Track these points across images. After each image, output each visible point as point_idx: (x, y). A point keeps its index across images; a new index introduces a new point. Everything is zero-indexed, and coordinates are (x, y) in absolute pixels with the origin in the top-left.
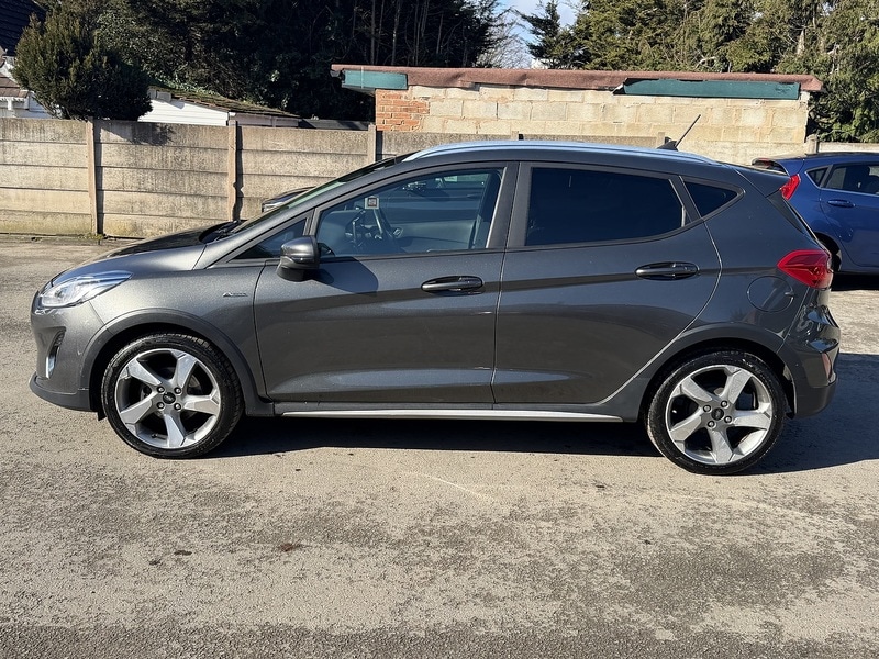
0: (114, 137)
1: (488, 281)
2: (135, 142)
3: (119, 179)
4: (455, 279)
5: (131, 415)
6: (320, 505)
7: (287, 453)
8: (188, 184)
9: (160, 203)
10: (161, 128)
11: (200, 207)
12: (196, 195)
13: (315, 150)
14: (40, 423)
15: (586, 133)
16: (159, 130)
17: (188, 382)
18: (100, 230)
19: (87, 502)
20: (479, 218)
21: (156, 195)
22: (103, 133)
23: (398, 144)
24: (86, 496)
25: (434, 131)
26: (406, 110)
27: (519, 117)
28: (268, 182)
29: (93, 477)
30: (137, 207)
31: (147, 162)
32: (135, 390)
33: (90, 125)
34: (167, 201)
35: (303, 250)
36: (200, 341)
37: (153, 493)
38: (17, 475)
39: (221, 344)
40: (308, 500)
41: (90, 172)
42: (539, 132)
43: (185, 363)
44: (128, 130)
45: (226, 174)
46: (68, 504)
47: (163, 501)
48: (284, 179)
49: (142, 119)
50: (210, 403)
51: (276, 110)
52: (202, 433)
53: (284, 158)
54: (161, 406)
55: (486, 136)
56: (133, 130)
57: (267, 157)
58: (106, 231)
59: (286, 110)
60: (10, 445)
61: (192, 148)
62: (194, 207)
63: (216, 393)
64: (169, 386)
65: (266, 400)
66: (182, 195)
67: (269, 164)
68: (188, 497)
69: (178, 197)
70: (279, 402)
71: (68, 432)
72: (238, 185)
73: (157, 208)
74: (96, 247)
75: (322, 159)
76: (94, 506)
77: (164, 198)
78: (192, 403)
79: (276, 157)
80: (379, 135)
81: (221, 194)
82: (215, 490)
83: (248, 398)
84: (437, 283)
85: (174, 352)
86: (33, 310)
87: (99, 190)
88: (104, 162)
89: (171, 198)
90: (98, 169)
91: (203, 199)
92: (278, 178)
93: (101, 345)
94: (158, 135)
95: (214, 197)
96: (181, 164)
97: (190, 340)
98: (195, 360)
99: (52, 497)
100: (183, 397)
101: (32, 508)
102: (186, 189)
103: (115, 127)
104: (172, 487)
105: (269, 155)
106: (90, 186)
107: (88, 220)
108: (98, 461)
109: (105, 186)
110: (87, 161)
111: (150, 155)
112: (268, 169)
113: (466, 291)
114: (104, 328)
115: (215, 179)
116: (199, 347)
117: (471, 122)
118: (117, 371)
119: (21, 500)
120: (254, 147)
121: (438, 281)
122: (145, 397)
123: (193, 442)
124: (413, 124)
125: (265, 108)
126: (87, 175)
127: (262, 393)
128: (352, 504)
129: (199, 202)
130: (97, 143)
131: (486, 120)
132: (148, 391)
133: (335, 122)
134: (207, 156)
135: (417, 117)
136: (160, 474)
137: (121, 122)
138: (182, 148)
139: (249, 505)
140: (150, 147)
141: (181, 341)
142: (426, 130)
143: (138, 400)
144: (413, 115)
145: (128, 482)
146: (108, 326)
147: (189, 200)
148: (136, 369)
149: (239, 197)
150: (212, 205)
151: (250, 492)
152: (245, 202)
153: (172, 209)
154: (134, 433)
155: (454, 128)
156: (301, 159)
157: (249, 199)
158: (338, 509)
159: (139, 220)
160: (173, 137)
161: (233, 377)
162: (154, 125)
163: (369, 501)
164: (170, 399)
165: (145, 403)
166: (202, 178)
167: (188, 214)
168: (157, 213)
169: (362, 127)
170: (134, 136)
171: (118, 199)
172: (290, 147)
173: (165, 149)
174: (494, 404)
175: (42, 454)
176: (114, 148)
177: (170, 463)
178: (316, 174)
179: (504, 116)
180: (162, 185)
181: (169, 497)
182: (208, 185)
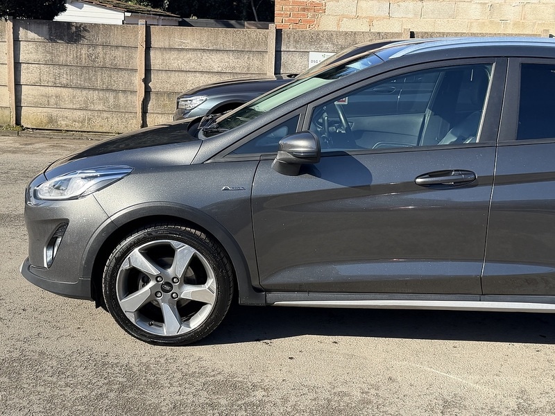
0: (31, 35)
1: (482, 175)
2: (52, 40)
3: (36, 75)
4: (447, 173)
5: (131, 304)
6: (327, 395)
7: (274, 341)
8: (100, 79)
9: (74, 97)
10: (76, 27)
11: (111, 100)
12: (107, 90)
13: (218, 47)
14: (29, 310)
15: (475, 31)
16: (74, 29)
17: (185, 272)
18: (18, 122)
19: (104, 390)
20: (428, 112)
21: (70, 90)
22: (22, 32)
23: (296, 42)
24: (101, 384)
25: (330, 29)
26: (304, 10)
27: (411, 16)
28: (174, 77)
29: (102, 366)
30: (52, 101)
31: (62, 59)
32: (134, 279)
33: (10, 24)
34: (81, 95)
35: (302, 145)
36: (198, 233)
37: (163, 380)
38: (26, 363)
39: (219, 236)
40: (314, 389)
41: (9, 68)
42: (430, 29)
43: (184, 254)
44: (45, 28)
45: (136, 70)
46: (86, 393)
47: (175, 389)
48: (190, 75)
49: (57, 19)
50: (207, 292)
51: (158, 10)
52: (197, 321)
53: (190, 55)
54: (159, 295)
55: (379, 33)
56: (50, 29)
57: (174, 55)
58: (24, 123)
59: (168, 10)
60: (9, 332)
61: (104, 46)
62: (106, 100)
63: (211, 282)
64: (167, 275)
65: (258, 290)
66: (94, 89)
67: (175, 61)
68: (198, 384)
69: (91, 92)
70: (269, 291)
71: (59, 318)
72: (146, 80)
73: (71, 101)
74: (16, 138)
75: (225, 56)
76: (112, 395)
77: (78, 92)
78: (189, 292)
79: (182, 54)
80: (279, 33)
81: (131, 88)
82: (219, 377)
83: (242, 287)
84: (431, 176)
85: (174, 243)
86: (26, 202)
87: (18, 84)
88: (22, 58)
89: (84, 92)
90: (17, 65)
91: (114, 94)
92: (183, 74)
93: (105, 236)
94: (73, 34)
95: (124, 91)
96: (94, 61)
97: (189, 232)
98: (193, 251)
99: (67, 385)
100: (180, 286)
101: (52, 396)
102: (99, 84)
103: (33, 26)
104: (179, 375)
105: (176, 52)
106: (9, 81)
107: (7, 112)
108: (99, 348)
109: (23, 81)
110: (6, 57)
111: (66, 52)
112: (175, 64)
113: (460, 184)
114: (109, 221)
115: (125, 74)
116: (198, 237)
117: (364, 20)
118: (120, 260)
119: (39, 389)
120: (161, 45)
121: (431, 175)
122: (143, 286)
123: (189, 330)
124: (310, 22)
125: (149, 8)
126: (7, 70)
127: (255, 283)
128: (357, 395)
129: (111, 96)
130: (16, 41)
131: (379, 19)
132: (146, 280)
133: (212, 21)
134: (118, 53)
135: (314, 16)
136: (162, 361)
137: (38, 21)
138: (95, 46)
139: (260, 394)
140: (65, 45)
141: (182, 233)
142: (322, 28)
143: (136, 289)
144: (310, 15)
145: (135, 369)
146: (113, 218)
147: (101, 94)
148: (137, 259)
149: (148, 91)
150: (122, 99)
151: (256, 379)
152: (153, 96)
153: (85, 102)
154: (133, 320)
155: (348, 26)
156: (205, 56)
157: (157, 93)
158: (346, 399)
159: (54, 112)
160: (87, 34)
161: (228, 267)
162: (69, 24)
163: (373, 391)
164: (168, 288)
165: (144, 292)
166: (114, 73)
167: (100, 107)
168: (71, 106)
169: (237, 25)
170: (50, 35)
171: (35, 93)
172: (195, 45)
173: (79, 47)
174: (482, 296)
175: (41, 341)
176: (31, 46)
177: (168, 350)
178: (220, 69)
179: (395, 15)
180: (76, 81)
181: (180, 385)
182: (119, 80)
